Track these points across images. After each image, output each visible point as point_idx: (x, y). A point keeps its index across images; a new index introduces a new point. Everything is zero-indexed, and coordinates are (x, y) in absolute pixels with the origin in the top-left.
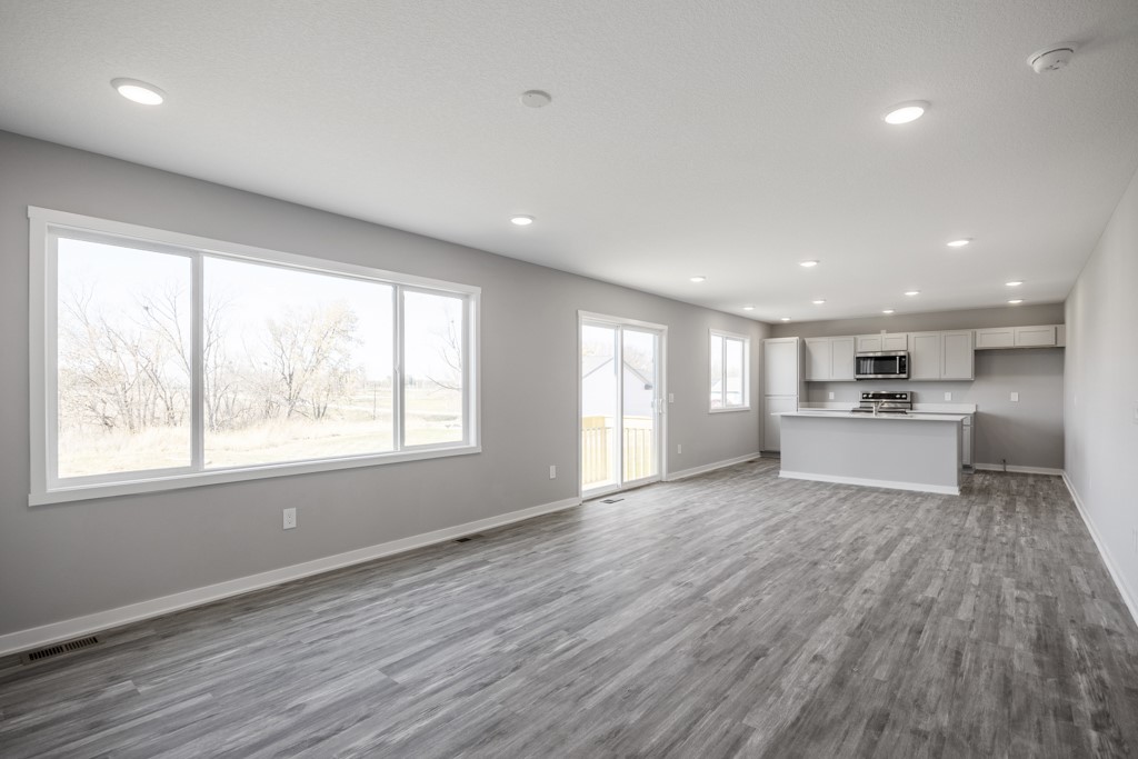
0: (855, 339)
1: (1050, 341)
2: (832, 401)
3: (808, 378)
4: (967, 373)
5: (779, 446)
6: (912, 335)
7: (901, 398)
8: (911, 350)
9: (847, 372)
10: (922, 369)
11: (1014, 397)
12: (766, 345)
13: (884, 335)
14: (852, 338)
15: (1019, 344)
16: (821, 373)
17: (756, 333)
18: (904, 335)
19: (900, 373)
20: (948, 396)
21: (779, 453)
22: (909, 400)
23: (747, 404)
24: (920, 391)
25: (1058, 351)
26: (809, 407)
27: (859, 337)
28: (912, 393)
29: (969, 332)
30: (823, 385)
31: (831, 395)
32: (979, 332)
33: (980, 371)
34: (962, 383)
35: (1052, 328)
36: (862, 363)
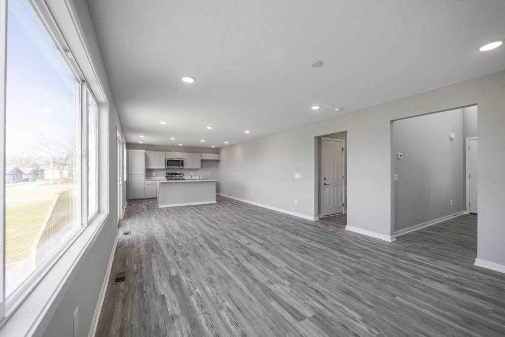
1: (217, 159)
2: (155, 176)
3: (148, 167)
4: (199, 166)
6: (184, 153)
7: (179, 175)
8: (184, 159)
9: (163, 165)
10: (187, 165)
11: (208, 174)
12: (130, 153)
13: (173, 152)
14: (164, 153)
15: (211, 159)
16: (153, 166)
18: (181, 153)
19: (181, 166)
20: (192, 174)
22: (182, 175)
24: (185, 173)
25: (218, 161)
26: (148, 179)
27: (167, 153)
28: (182, 173)
29: (200, 154)
30: (152, 170)
31: (154, 174)
32: (202, 154)
33: (202, 166)
34: (197, 169)
35: (218, 155)
36: (169, 162)
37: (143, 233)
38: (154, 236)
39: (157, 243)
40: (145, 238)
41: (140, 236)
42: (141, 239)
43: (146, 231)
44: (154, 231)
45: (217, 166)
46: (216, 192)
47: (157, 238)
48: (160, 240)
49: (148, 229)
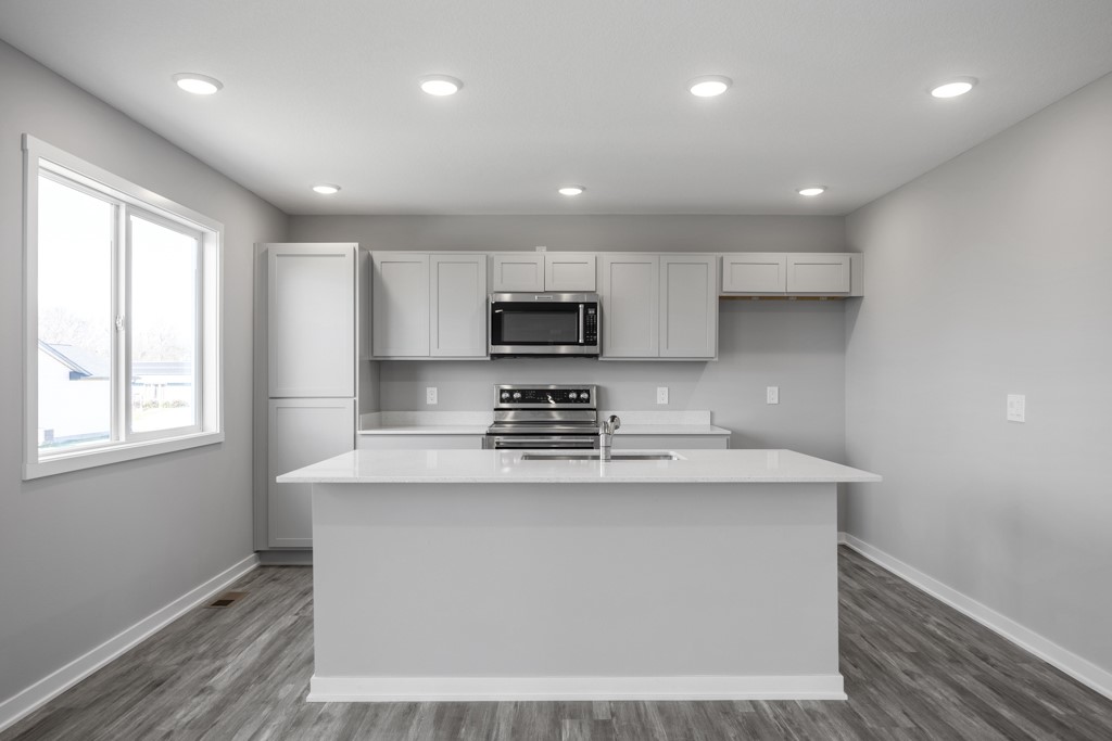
0: (489, 263)
1: (839, 286)
2: (433, 408)
3: (378, 353)
4: (706, 345)
5: (310, 535)
6: (607, 257)
7: (578, 400)
8: (604, 292)
9: (470, 338)
10: (625, 336)
11: (772, 395)
12: (274, 261)
13: (541, 255)
14: (483, 256)
15: (796, 287)
16: (412, 340)
17: (248, 226)
18: (588, 257)
19: (587, 343)
20: (662, 394)
21: (308, 552)
22: (594, 403)
23: (213, 425)
24: (616, 384)
25: (842, 305)
26: (381, 426)
27: (499, 257)
28: (598, 388)
29: (711, 258)
30: (412, 370)
31: (432, 395)
32: (729, 257)
33: (727, 341)
34: (697, 365)
35: (843, 258)
36: (508, 319)
45: (840, 340)
46: (840, 528)
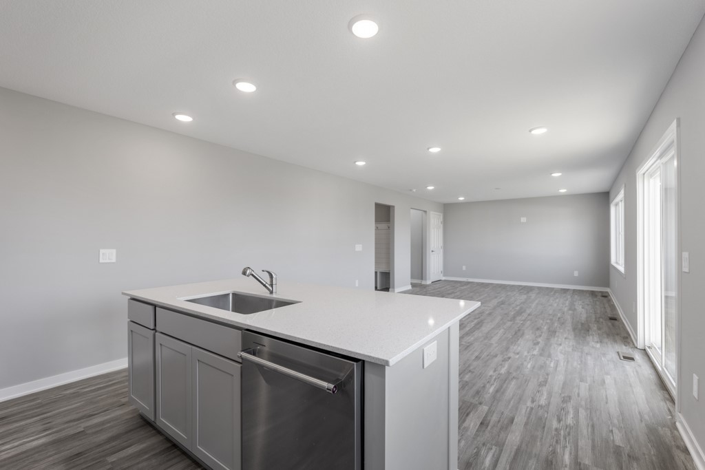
37: (593, 347)
38: (575, 337)
39: (574, 329)
40: (590, 338)
41: (597, 342)
42: (596, 338)
43: (586, 349)
44: (571, 344)
47: (573, 333)
48: (568, 330)
49: (582, 352)
